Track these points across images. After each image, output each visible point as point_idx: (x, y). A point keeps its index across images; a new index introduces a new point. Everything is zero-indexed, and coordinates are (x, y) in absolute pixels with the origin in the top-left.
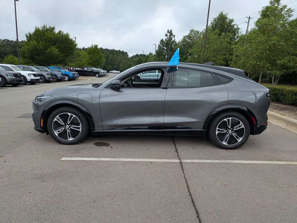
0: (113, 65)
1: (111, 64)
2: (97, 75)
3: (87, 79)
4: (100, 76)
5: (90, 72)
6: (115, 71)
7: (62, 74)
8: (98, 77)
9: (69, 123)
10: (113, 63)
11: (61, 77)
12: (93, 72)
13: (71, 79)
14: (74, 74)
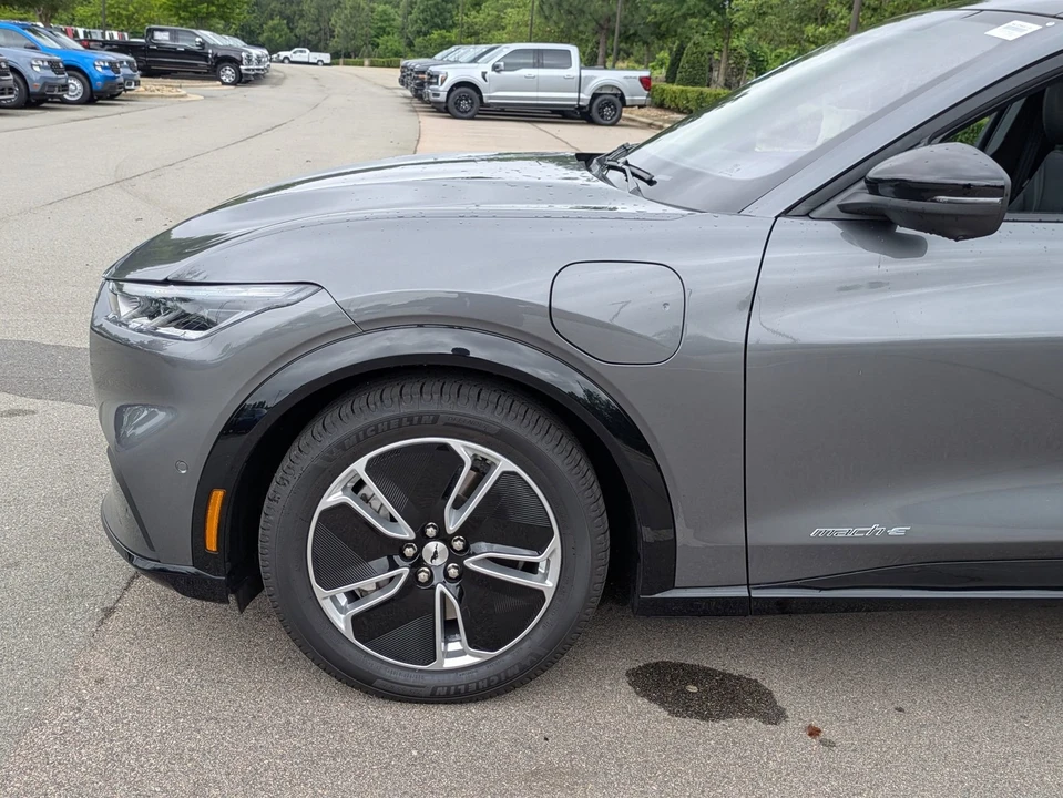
0: (290, 20)
1: (281, 13)
2: (228, 74)
3: (183, 92)
4: (241, 80)
5: (188, 53)
6: (306, 55)
7: (53, 65)
8: (234, 84)
9: (451, 528)
10: (295, 8)
11: (47, 84)
12: (204, 57)
13: (100, 94)
14: (113, 66)
